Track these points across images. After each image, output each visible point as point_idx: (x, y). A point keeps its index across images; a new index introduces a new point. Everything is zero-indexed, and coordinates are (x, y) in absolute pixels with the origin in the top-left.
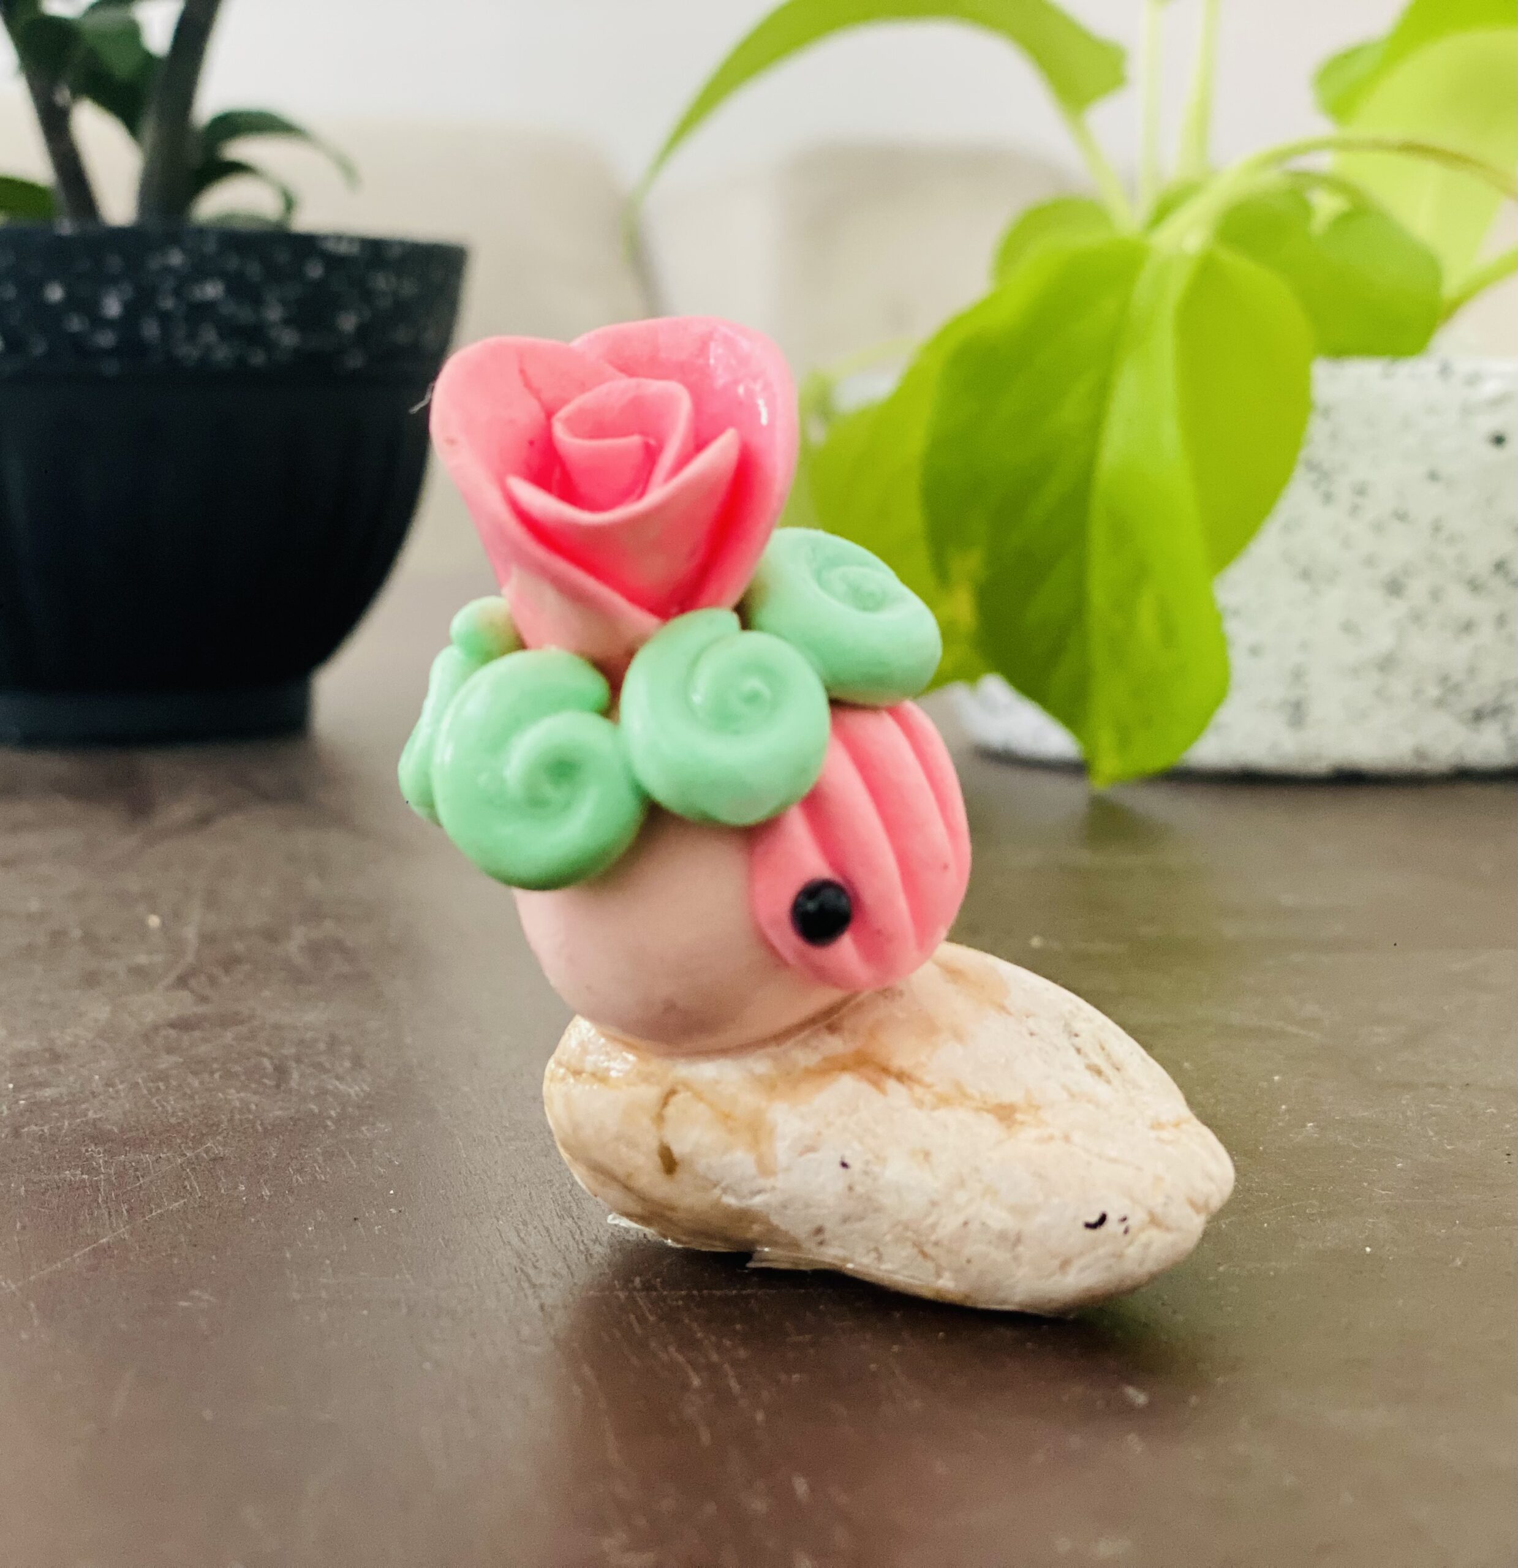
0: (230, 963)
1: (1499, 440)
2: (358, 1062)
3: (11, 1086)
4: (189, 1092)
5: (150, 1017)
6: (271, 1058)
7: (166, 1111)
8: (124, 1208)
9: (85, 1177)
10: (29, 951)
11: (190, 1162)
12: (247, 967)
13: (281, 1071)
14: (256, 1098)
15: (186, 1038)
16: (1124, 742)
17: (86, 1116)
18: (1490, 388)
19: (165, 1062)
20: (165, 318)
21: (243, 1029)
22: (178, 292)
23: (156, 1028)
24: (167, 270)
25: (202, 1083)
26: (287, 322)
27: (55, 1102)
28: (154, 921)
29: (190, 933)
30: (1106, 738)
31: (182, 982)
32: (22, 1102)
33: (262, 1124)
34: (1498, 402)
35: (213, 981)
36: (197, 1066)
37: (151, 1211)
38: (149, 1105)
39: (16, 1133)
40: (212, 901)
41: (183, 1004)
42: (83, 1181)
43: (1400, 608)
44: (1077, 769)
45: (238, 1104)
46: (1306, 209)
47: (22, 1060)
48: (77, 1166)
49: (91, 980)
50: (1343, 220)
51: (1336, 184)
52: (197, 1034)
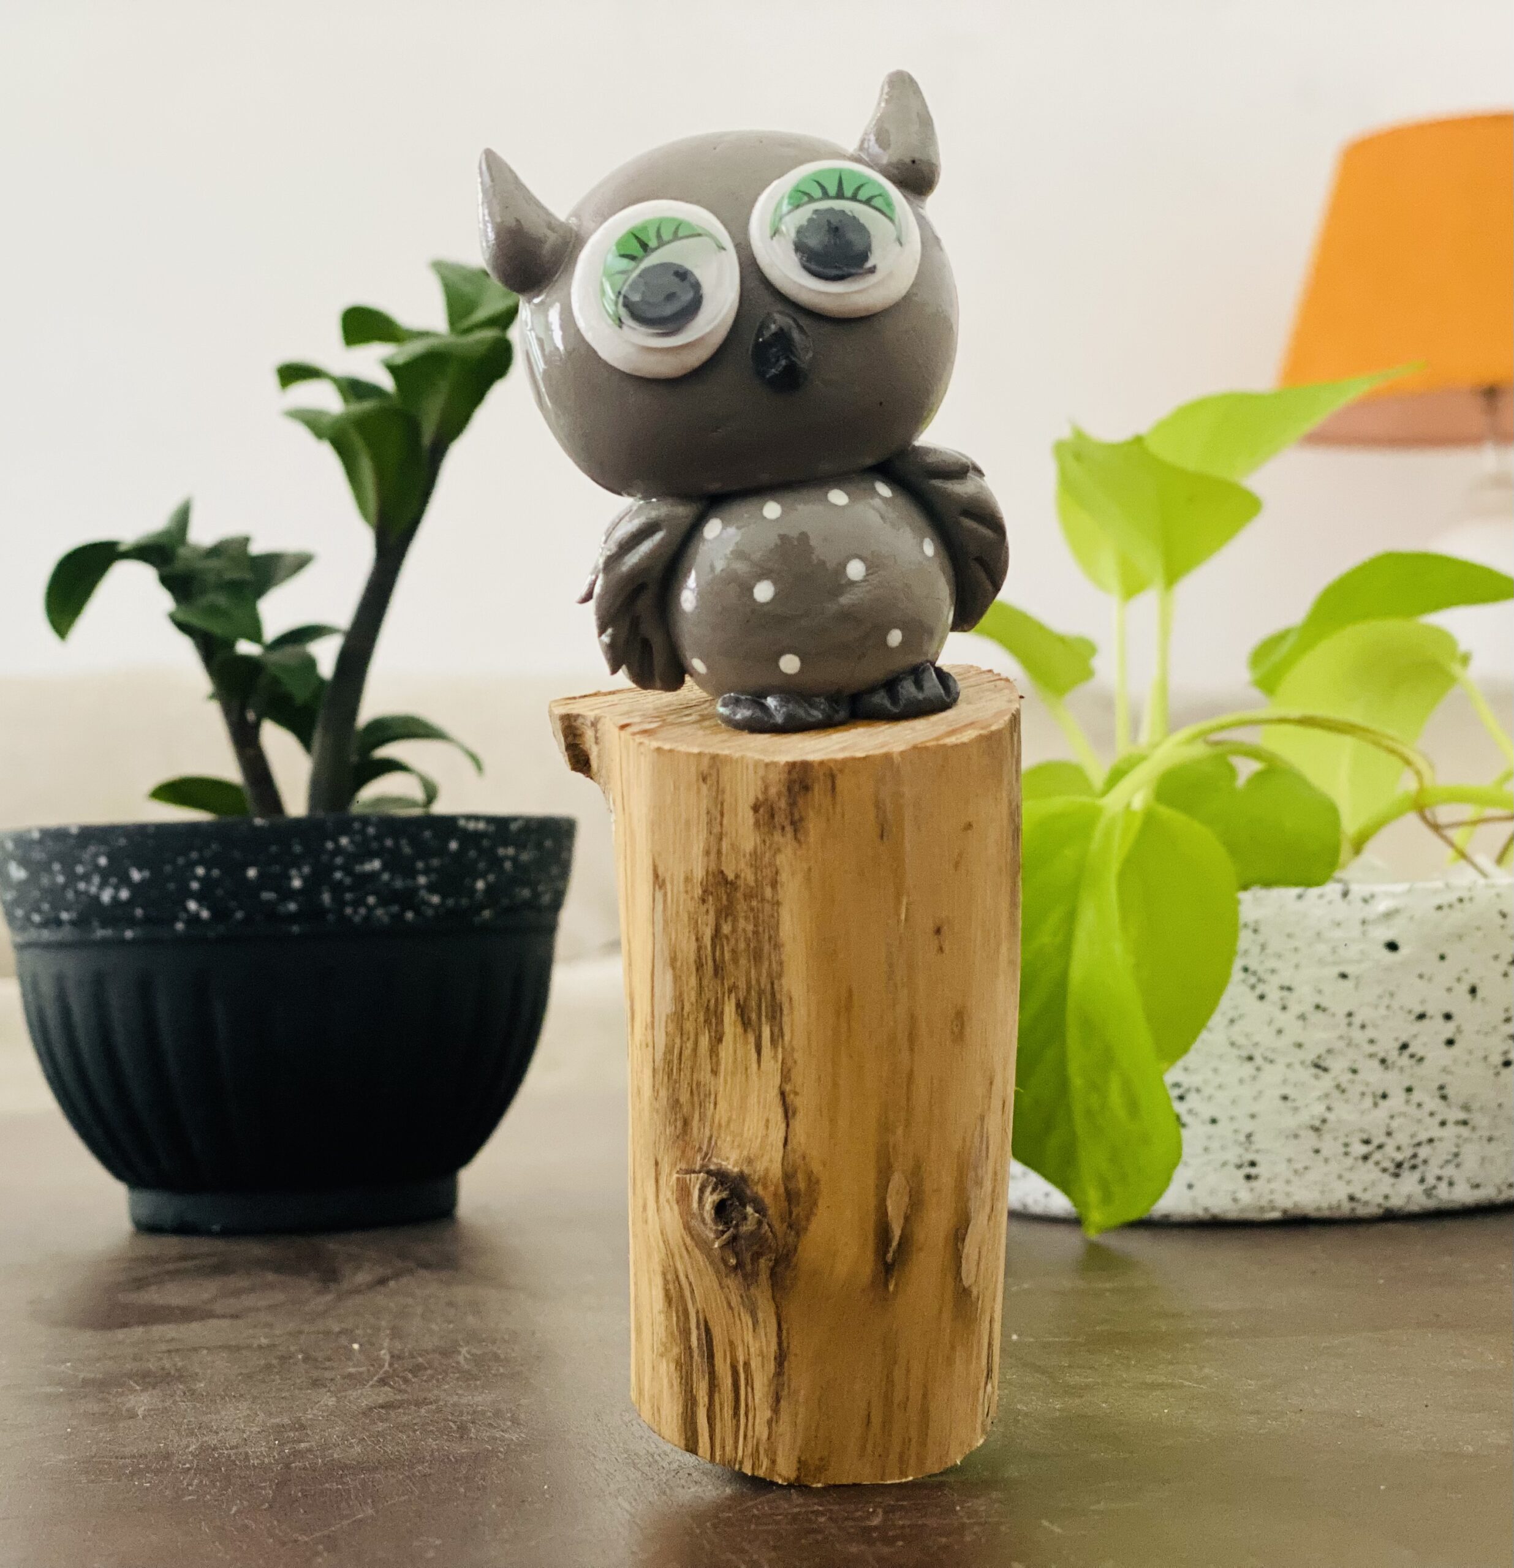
0: (417, 1369)
1: (1392, 946)
2: (515, 1421)
3: (277, 1442)
4: (400, 1442)
5: (364, 1403)
6: (454, 1422)
7: (385, 1452)
8: (369, 1501)
9: (340, 1486)
10: (269, 1367)
11: (408, 1477)
12: (429, 1372)
13: (463, 1429)
14: (448, 1444)
15: (392, 1414)
16: (1107, 1198)
17: (333, 1456)
18: (1382, 906)
19: (381, 1426)
20: (337, 889)
21: (434, 1407)
22: (347, 869)
23: (371, 1409)
24: (339, 850)
25: (408, 1437)
26: (431, 888)
27: (310, 1450)
28: (356, 1346)
29: (384, 1354)
30: (1093, 1195)
31: (383, 1382)
32: (287, 1451)
33: (454, 1457)
34: (1389, 915)
35: (406, 1381)
36: (402, 1428)
37: (387, 1502)
38: (373, 1449)
39: (287, 1466)
40: (396, 1333)
41: (385, 1394)
42: (338, 1489)
43: (1326, 1082)
44: (1074, 1222)
45: (436, 1447)
46: (1232, 772)
47: (280, 1429)
48: (333, 1482)
49: (316, 1383)
50: (1259, 778)
51: (1254, 753)
52: (401, 1410)
